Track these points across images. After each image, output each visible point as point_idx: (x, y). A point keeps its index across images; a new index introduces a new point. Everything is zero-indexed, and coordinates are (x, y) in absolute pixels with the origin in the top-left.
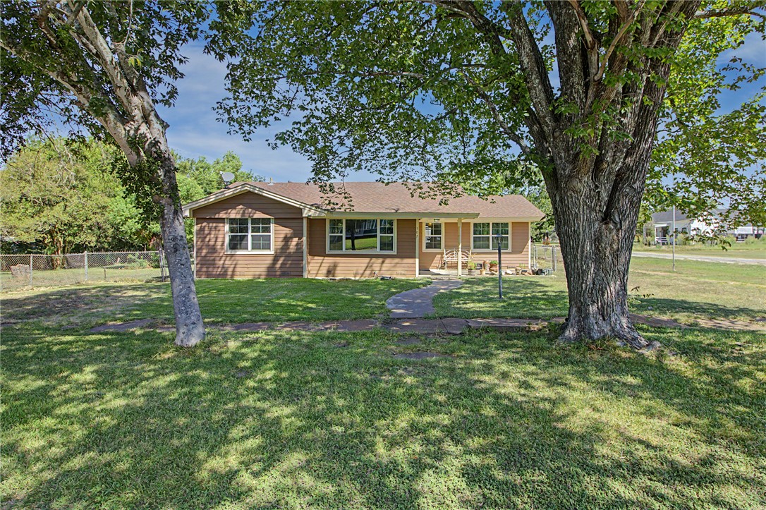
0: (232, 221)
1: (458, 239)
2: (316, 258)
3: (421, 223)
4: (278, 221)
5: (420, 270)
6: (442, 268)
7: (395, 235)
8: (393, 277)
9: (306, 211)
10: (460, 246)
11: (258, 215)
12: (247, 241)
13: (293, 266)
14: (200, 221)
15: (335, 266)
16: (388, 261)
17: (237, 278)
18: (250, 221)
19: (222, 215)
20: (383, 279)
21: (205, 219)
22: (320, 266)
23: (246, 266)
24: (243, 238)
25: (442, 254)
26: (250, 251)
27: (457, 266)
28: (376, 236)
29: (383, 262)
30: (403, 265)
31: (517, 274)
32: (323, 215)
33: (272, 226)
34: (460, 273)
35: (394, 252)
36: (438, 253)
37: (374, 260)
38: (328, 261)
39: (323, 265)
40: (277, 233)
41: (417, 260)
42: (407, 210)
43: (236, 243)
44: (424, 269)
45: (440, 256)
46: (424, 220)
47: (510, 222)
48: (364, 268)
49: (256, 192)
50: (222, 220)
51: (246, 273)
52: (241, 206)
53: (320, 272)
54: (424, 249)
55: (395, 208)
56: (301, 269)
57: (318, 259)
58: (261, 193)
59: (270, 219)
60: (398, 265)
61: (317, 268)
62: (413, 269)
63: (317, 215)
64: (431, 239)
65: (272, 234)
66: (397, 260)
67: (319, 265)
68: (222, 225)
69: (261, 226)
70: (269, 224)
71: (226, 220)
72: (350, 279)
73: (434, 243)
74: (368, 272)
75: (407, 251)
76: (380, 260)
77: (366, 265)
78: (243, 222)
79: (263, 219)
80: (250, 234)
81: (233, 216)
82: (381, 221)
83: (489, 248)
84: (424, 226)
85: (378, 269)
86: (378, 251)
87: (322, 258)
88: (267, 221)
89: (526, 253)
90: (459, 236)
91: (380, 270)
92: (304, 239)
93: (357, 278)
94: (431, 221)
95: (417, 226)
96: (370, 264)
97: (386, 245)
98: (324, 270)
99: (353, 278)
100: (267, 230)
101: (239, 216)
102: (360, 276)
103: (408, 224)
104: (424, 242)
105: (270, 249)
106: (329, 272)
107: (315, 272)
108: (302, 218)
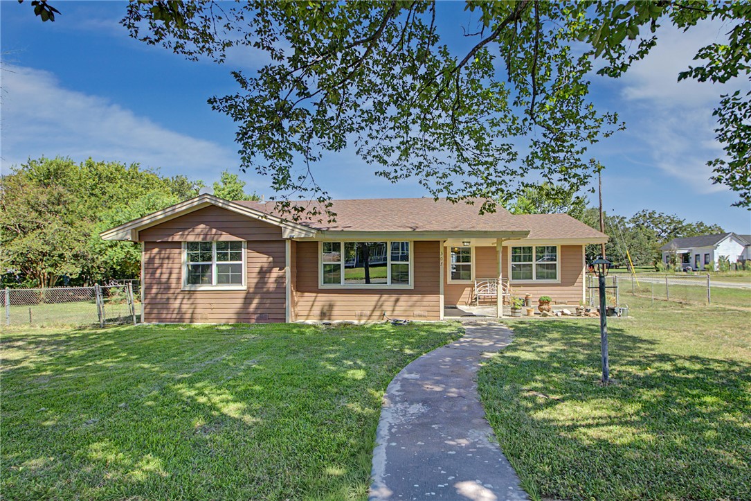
0: (192, 246)
1: (497, 267)
2: (306, 294)
3: (445, 248)
4: (253, 244)
5: (445, 308)
6: (472, 304)
7: (411, 263)
8: (410, 319)
9: (288, 231)
10: (500, 277)
11: (226, 237)
12: (211, 272)
13: (273, 306)
14: (148, 247)
15: (331, 306)
16: (403, 298)
17: (198, 324)
18: (214, 246)
19: (177, 238)
20: (396, 323)
21: (155, 244)
22: (312, 306)
23: (209, 306)
24: (207, 268)
25: (472, 286)
26: (215, 286)
27: (496, 302)
28: (385, 265)
29: (397, 300)
30: (425, 304)
31: (579, 314)
32: (313, 236)
33: (244, 252)
34: (500, 313)
35: (410, 285)
36: (468, 286)
37: (385, 297)
38: (323, 298)
39: (316, 303)
40: (250, 262)
41: (442, 297)
42: (428, 228)
43: (197, 275)
44: (451, 307)
45: (469, 289)
46: (450, 243)
47: (558, 244)
48: (371, 308)
49: (220, 205)
50: (178, 245)
51: (209, 316)
52: (202, 226)
53: (312, 313)
54: (450, 281)
55: (413, 225)
56: (282, 311)
57: (309, 296)
58: (226, 207)
59: (241, 242)
60: (418, 304)
61: (308, 308)
62: (436, 309)
63: (303, 236)
64: (457, 267)
65: (243, 262)
66: (415, 298)
67: (310, 303)
68: (177, 251)
69: (229, 251)
70: (240, 248)
71: (183, 244)
72: (351, 324)
73: (461, 272)
74: (377, 313)
75: (428, 286)
76: (394, 298)
77: (374, 303)
78: (206, 246)
79: (231, 242)
80: (215, 263)
81: (191, 238)
82: (393, 243)
83: (531, 278)
84: (449, 250)
85: (391, 309)
86: (389, 286)
87: (315, 294)
88: (236, 245)
89: (580, 284)
90: (498, 263)
91: (393, 311)
92: (288, 269)
93: (362, 322)
94: (458, 244)
95: (442, 250)
96: (380, 303)
97: (401, 276)
98: (317, 311)
99: (356, 322)
100: (238, 257)
101: (200, 239)
102: (366, 318)
103: (428, 248)
104: (450, 271)
105: (241, 283)
106: (323, 315)
107: (306, 313)
108: (284, 241)
